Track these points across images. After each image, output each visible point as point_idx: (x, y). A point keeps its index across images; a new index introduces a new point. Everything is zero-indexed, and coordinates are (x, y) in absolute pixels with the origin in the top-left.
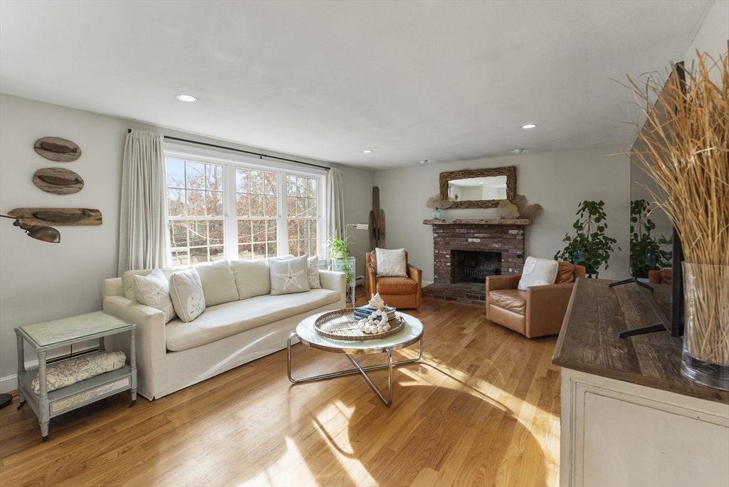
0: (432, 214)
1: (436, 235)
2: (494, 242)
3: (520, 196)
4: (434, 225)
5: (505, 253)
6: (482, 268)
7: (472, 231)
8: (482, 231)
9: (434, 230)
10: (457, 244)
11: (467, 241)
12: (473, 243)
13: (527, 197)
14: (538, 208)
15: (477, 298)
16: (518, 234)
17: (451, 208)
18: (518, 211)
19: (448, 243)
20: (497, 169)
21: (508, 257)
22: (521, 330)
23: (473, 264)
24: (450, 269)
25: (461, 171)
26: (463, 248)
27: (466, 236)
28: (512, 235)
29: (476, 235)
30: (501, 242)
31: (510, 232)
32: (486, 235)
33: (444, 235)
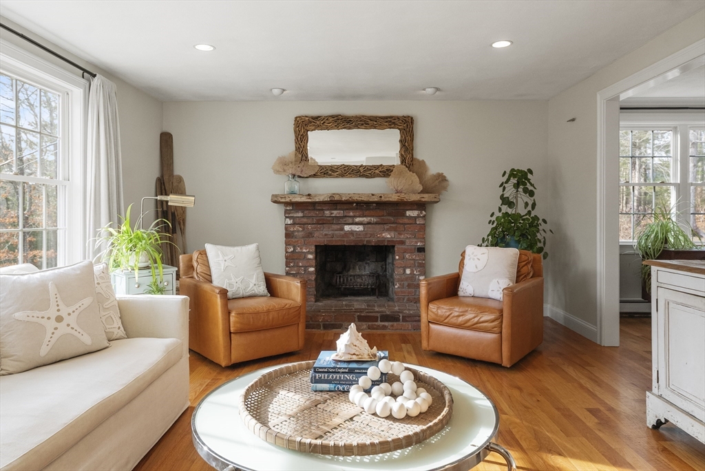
0: (283, 185)
1: (289, 221)
2: (384, 230)
3: (418, 160)
4: (286, 204)
5: (400, 246)
6: (351, 273)
7: (351, 214)
8: (367, 213)
9: (286, 211)
10: (325, 235)
11: (342, 229)
12: (352, 233)
13: (427, 163)
14: (441, 178)
15: (375, 319)
16: (418, 216)
17: (315, 176)
18: (420, 183)
19: (310, 235)
20: (387, 118)
21: (405, 251)
22: (494, 358)
23: (339, 267)
24: (313, 277)
25: (333, 117)
26: (336, 241)
27: (340, 221)
28: (410, 217)
29: (357, 220)
30: (395, 230)
31: (408, 213)
32: (373, 220)
33: (305, 220)
